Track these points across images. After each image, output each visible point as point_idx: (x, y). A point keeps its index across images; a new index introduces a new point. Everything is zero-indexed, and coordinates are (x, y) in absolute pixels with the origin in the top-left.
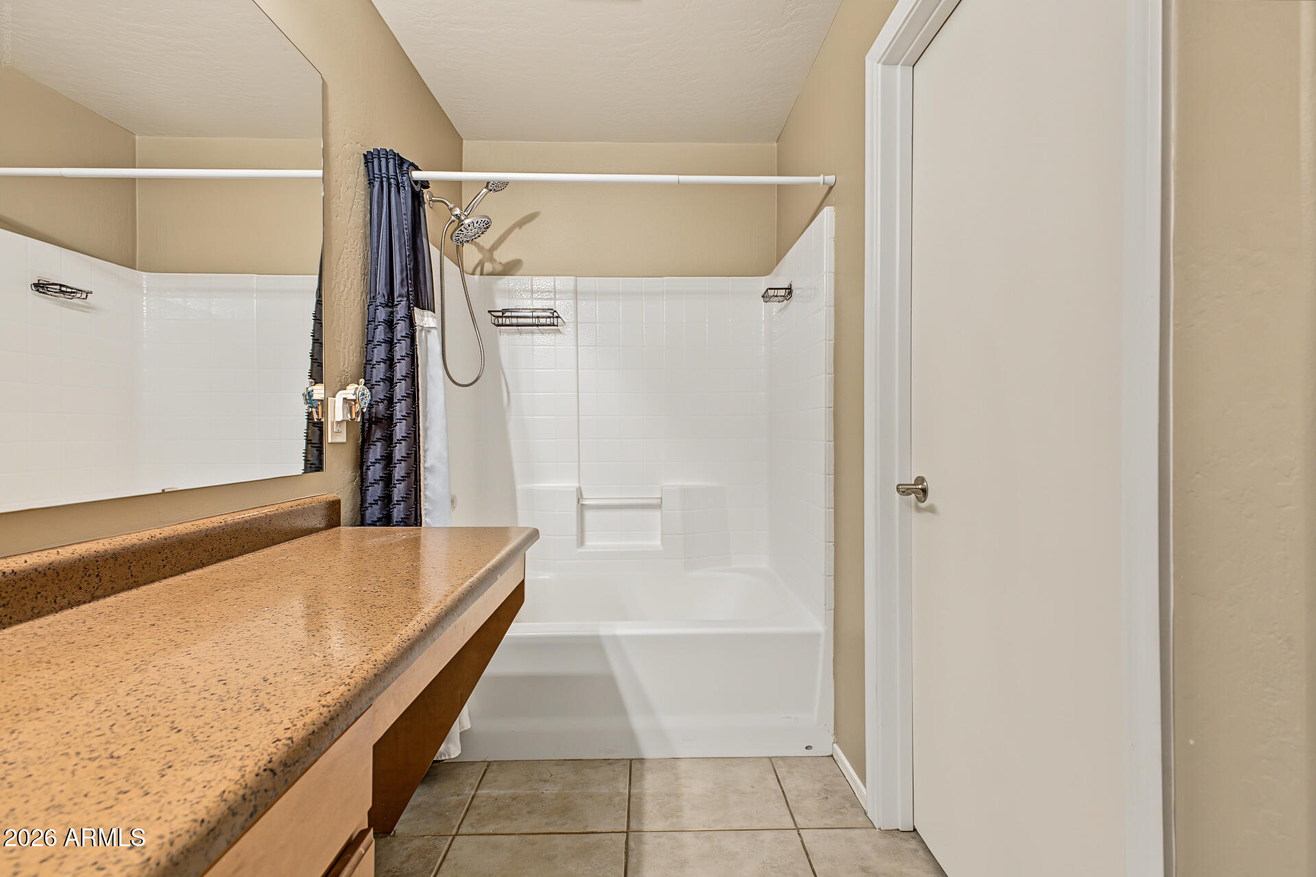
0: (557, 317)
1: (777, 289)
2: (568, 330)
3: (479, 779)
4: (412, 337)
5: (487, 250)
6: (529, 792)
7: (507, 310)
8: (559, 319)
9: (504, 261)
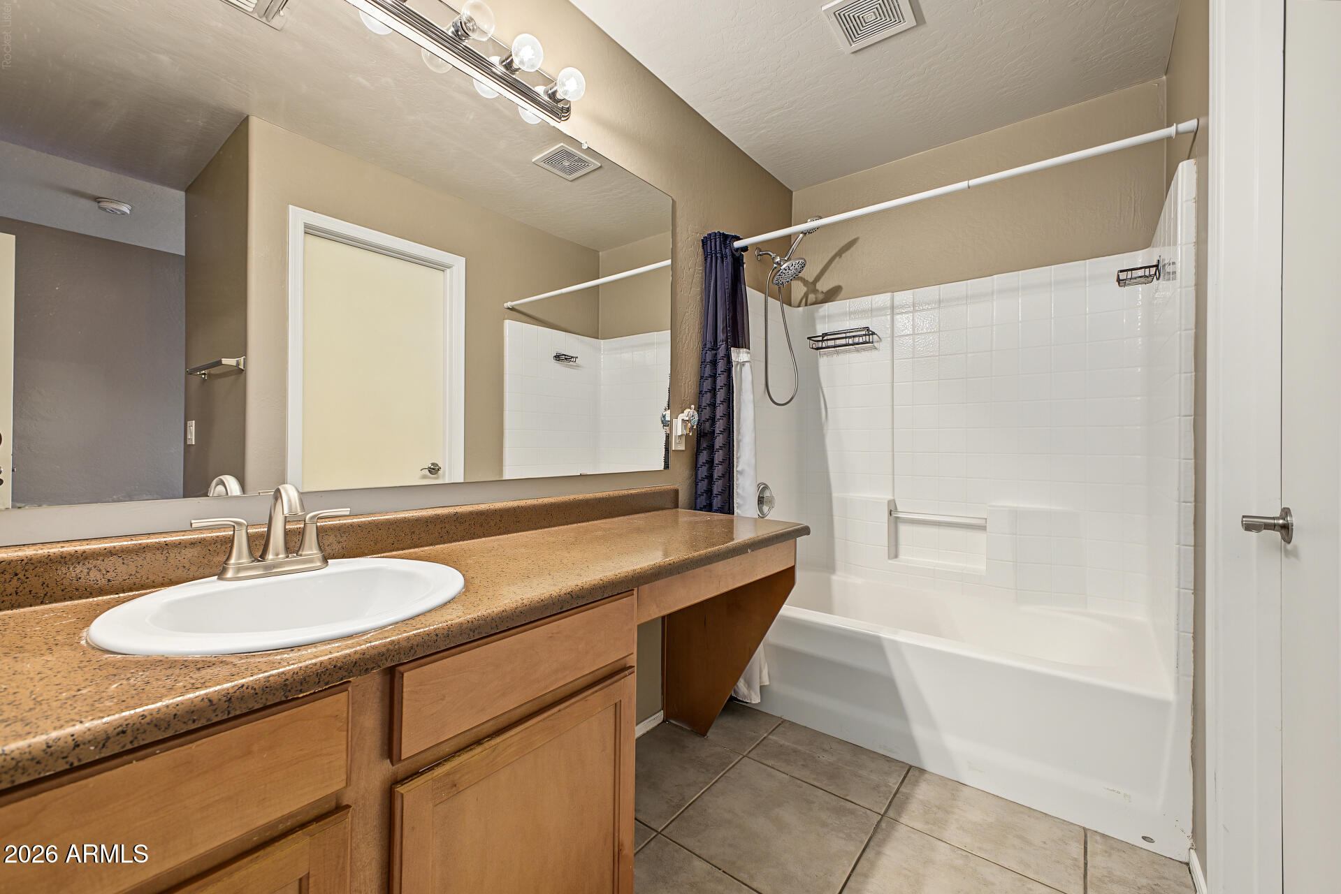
0: (872, 334)
1: (1132, 270)
2: (884, 346)
3: (773, 728)
4: (728, 371)
5: (812, 283)
6: (807, 752)
7: (826, 334)
8: (875, 336)
9: (825, 290)
